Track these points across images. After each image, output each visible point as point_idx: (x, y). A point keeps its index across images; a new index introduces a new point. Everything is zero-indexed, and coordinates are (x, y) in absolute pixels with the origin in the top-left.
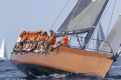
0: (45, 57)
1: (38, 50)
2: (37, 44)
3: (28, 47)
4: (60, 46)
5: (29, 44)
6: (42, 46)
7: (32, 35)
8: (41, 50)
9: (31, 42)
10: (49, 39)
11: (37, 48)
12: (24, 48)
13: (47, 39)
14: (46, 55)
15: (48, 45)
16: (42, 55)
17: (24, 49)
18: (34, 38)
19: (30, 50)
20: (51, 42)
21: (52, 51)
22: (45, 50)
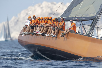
0: (55, 41)
1: (49, 35)
2: (48, 29)
3: (39, 31)
4: (69, 32)
5: (40, 28)
6: (53, 31)
7: (43, 20)
8: (52, 34)
9: (42, 27)
10: (59, 25)
11: (48, 32)
12: (34, 31)
13: (57, 25)
14: (56, 39)
15: (59, 30)
16: (52, 39)
17: (35, 33)
18: (45, 23)
19: (41, 33)
20: (61, 28)
21: (63, 36)
22: (56, 34)
